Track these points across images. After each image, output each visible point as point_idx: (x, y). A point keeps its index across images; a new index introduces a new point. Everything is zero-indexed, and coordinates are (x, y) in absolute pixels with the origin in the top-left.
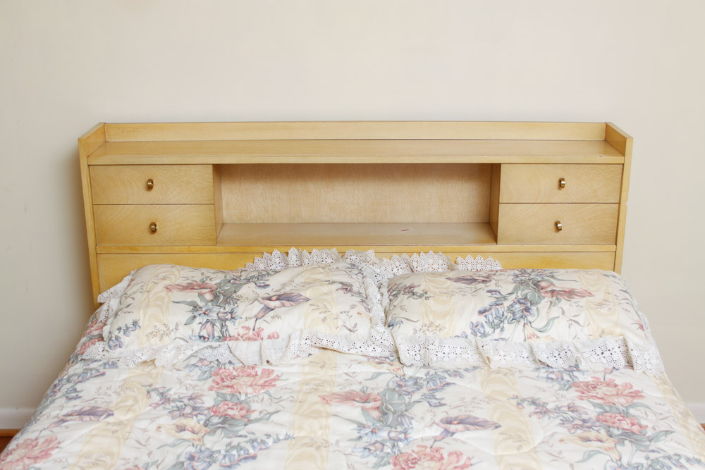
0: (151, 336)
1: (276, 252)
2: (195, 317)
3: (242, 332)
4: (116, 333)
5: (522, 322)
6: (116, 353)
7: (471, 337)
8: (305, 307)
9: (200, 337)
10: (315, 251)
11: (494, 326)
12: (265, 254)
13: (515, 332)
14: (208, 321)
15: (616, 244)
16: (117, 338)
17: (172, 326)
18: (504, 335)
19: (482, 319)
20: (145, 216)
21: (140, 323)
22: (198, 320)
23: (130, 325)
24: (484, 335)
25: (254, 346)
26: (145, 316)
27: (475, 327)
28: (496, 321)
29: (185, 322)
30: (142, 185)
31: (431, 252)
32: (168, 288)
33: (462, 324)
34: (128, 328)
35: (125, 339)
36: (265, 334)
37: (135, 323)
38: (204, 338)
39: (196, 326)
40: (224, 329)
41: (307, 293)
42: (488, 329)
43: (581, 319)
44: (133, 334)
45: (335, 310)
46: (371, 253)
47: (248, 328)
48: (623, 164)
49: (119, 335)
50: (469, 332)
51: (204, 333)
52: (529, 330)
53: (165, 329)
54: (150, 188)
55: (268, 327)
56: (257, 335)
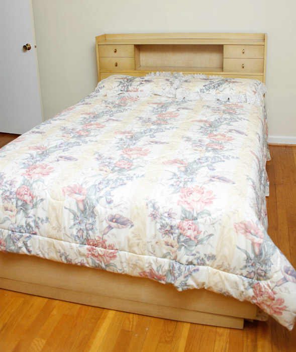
0: (107, 90)
1: (153, 73)
3: (133, 89)
4: (98, 89)
5: (216, 89)
6: (97, 94)
7: (200, 93)
8: (152, 83)
10: (164, 72)
11: (207, 90)
13: (213, 92)
14: (124, 86)
15: (263, 72)
17: (114, 87)
18: (210, 92)
19: (204, 88)
20: (114, 61)
23: (102, 87)
24: (204, 92)
25: (135, 93)
26: (106, 84)
27: (201, 90)
29: (117, 86)
30: (113, 51)
32: (115, 79)
33: (197, 89)
35: (100, 90)
36: (139, 90)
37: (104, 86)
38: (122, 91)
39: (120, 87)
40: (128, 88)
41: (154, 80)
42: (205, 91)
43: (234, 88)
44: (103, 89)
45: (161, 84)
46: (181, 73)
47: (135, 88)
48: (264, 45)
50: (199, 91)
51: (122, 89)
52: (218, 91)
53: (112, 88)
54: (115, 52)
55: (140, 88)
56: (137, 90)
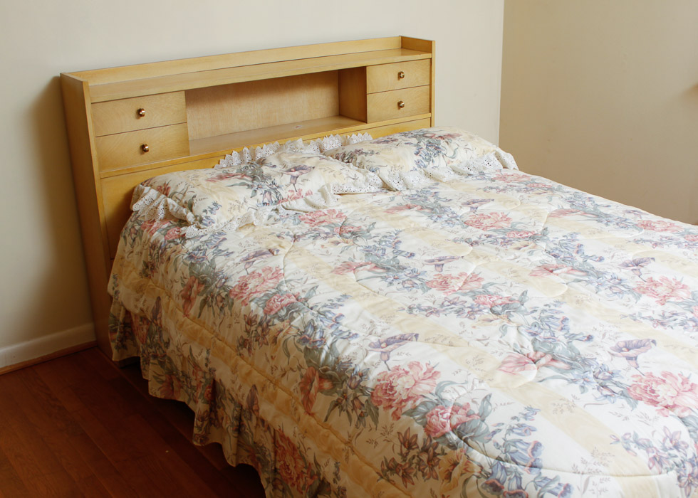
0: (232, 210)
2: (255, 191)
3: (290, 194)
4: (204, 214)
5: (441, 155)
7: (418, 169)
9: (264, 204)
11: (428, 160)
12: (227, 156)
13: (440, 161)
14: (266, 192)
15: (430, 112)
16: (207, 218)
17: (242, 201)
18: (436, 164)
19: (419, 157)
20: (136, 141)
21: (219, 203)
22: (259, 192)
23: (212, 206)
24: (425, 166)
26: (219, 198)
27: (418, 162)
28: (427, 157)
29: (251, 195)
31: (332, 135)
32: (210, 181)
33: (410, 163)
34: (212, 209)
35: (213, 217)
37: (215, 204)
38: (266, 204)
39: (259, 196)
40: (278, 195)
42: (425, 163)
43: (469, 146)
44: (218, 212)
47: (292, 191)
48: (431, 59)
49: (208, 215)
50: (416, 166)
51: (266, 201)
52: (447, 159)
53: (237, 204)
54: (141, 116)
55: (304, 187)
